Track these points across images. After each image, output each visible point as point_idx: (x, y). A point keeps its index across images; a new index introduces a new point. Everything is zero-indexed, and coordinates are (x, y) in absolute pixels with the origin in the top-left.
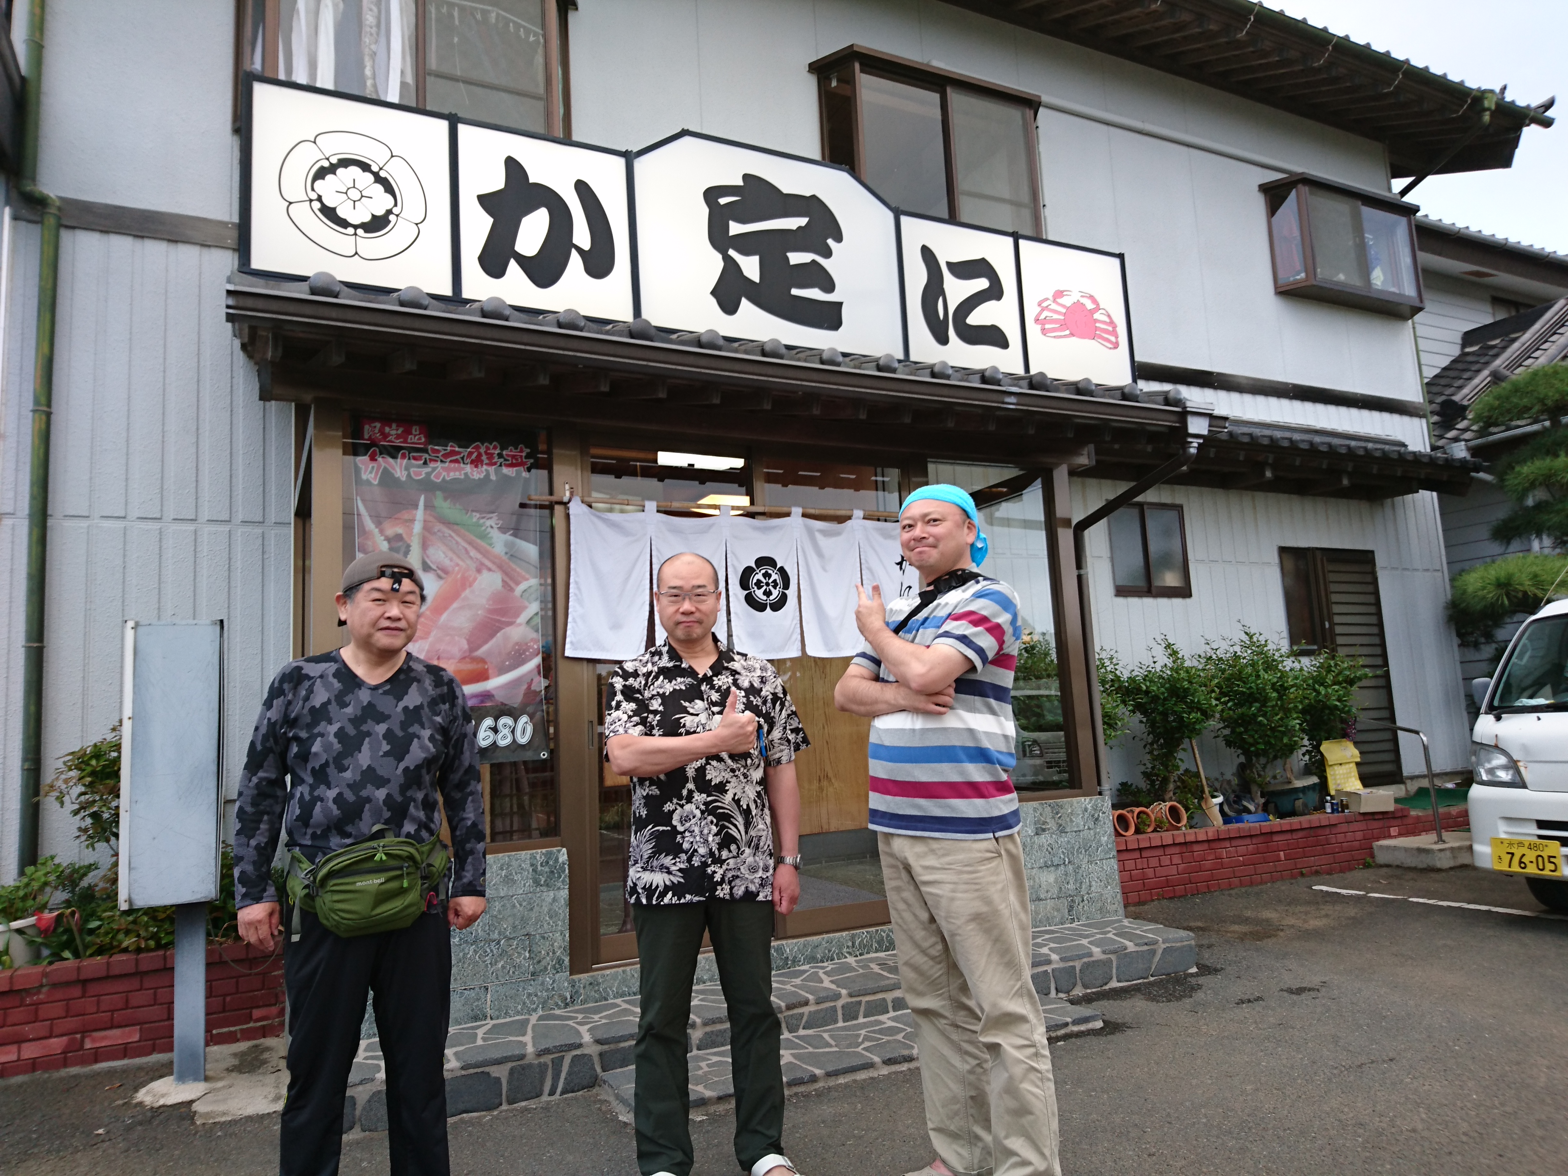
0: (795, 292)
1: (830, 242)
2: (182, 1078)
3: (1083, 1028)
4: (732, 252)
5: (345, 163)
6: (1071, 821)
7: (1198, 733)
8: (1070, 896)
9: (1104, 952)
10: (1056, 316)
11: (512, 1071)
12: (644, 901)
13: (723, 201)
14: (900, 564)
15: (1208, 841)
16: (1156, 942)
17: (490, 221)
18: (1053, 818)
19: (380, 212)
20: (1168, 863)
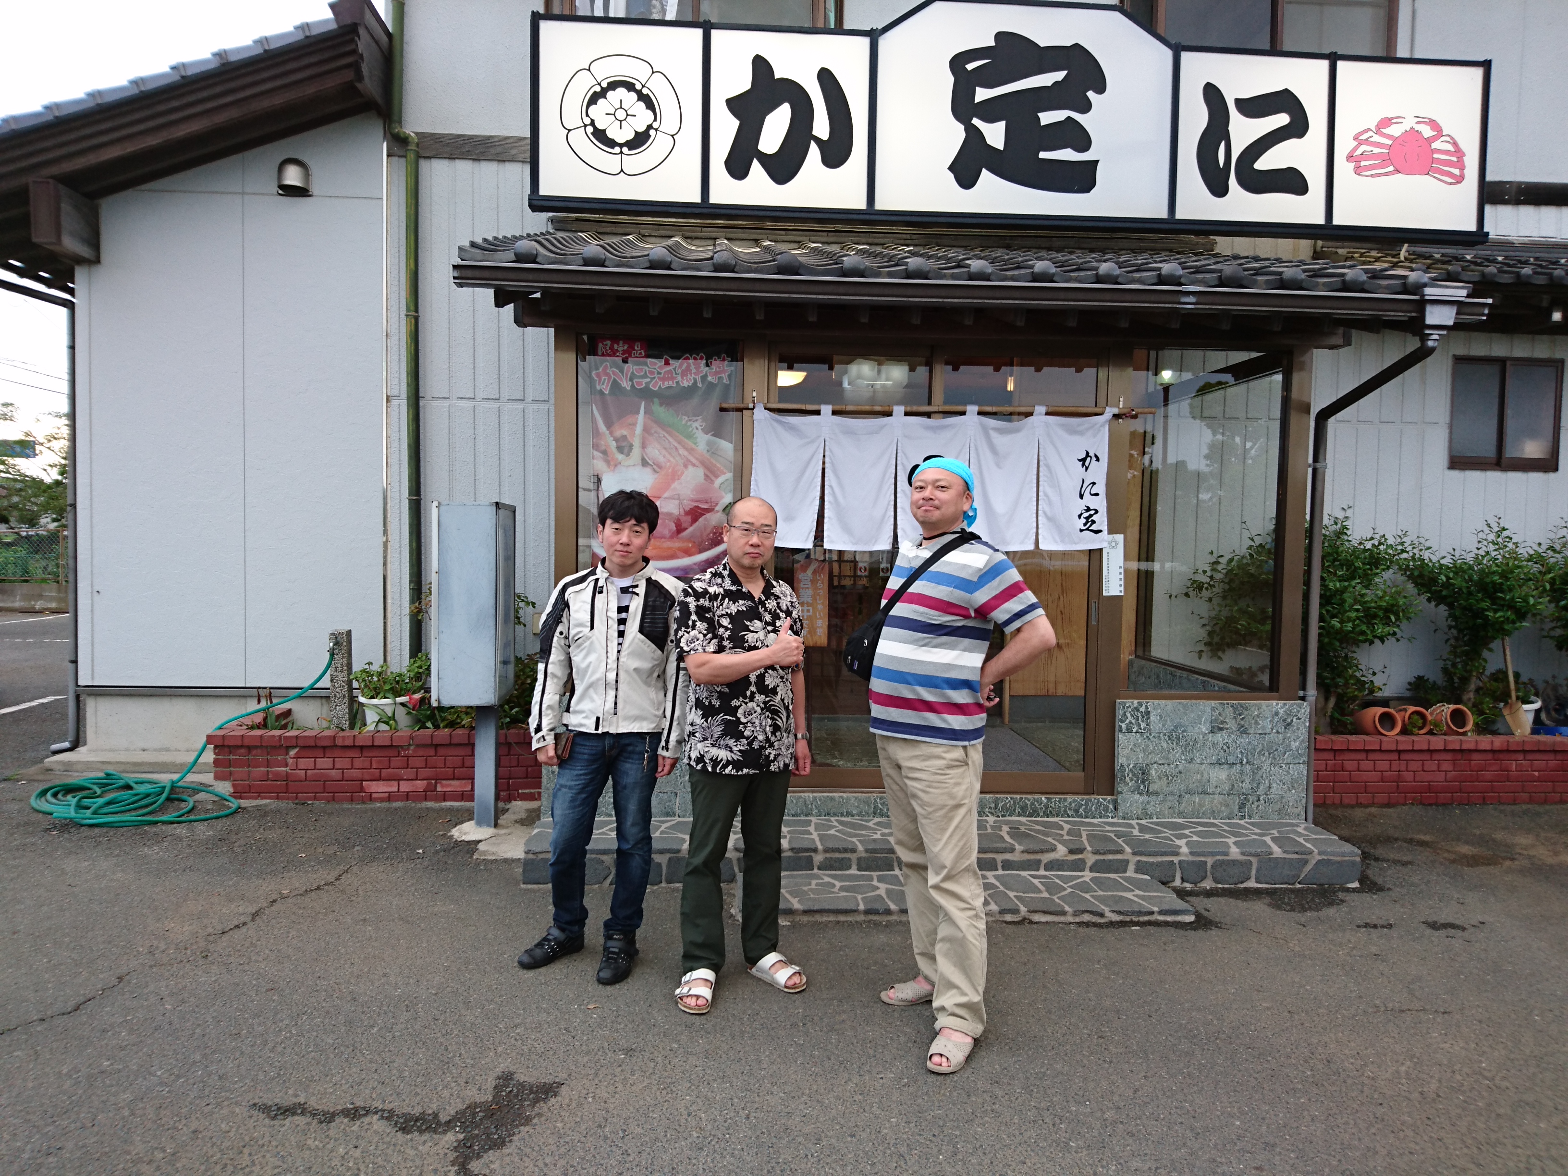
0: (1043, 155)
1: (1091, 94)
2: (479, 824)
3: (1169, 919)
4: (976, 121)
5: (614, 85)
6: (1257, 723)
7: (1508, 633)
8: (1243, 794)
9: (1243, 854)
10: (1377, 150)
11: (670, 860)
12: (710, 769)
13: (970, 67)
14: (1083, 460)
15: (1493, 751)
16: (1311, 852)
17: (736, 123)
18: (1235, 718)
19: (641, 129)
20: (1435, 768)
